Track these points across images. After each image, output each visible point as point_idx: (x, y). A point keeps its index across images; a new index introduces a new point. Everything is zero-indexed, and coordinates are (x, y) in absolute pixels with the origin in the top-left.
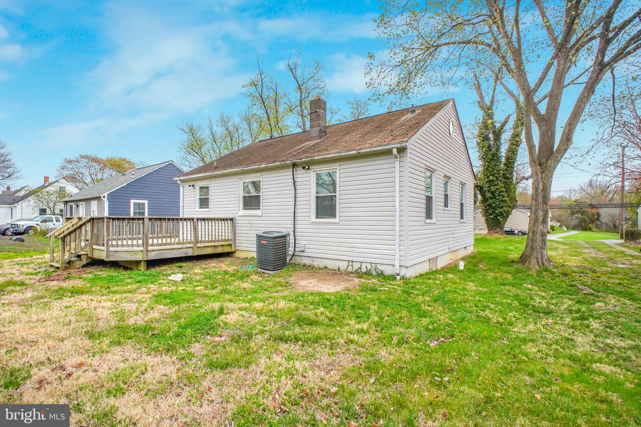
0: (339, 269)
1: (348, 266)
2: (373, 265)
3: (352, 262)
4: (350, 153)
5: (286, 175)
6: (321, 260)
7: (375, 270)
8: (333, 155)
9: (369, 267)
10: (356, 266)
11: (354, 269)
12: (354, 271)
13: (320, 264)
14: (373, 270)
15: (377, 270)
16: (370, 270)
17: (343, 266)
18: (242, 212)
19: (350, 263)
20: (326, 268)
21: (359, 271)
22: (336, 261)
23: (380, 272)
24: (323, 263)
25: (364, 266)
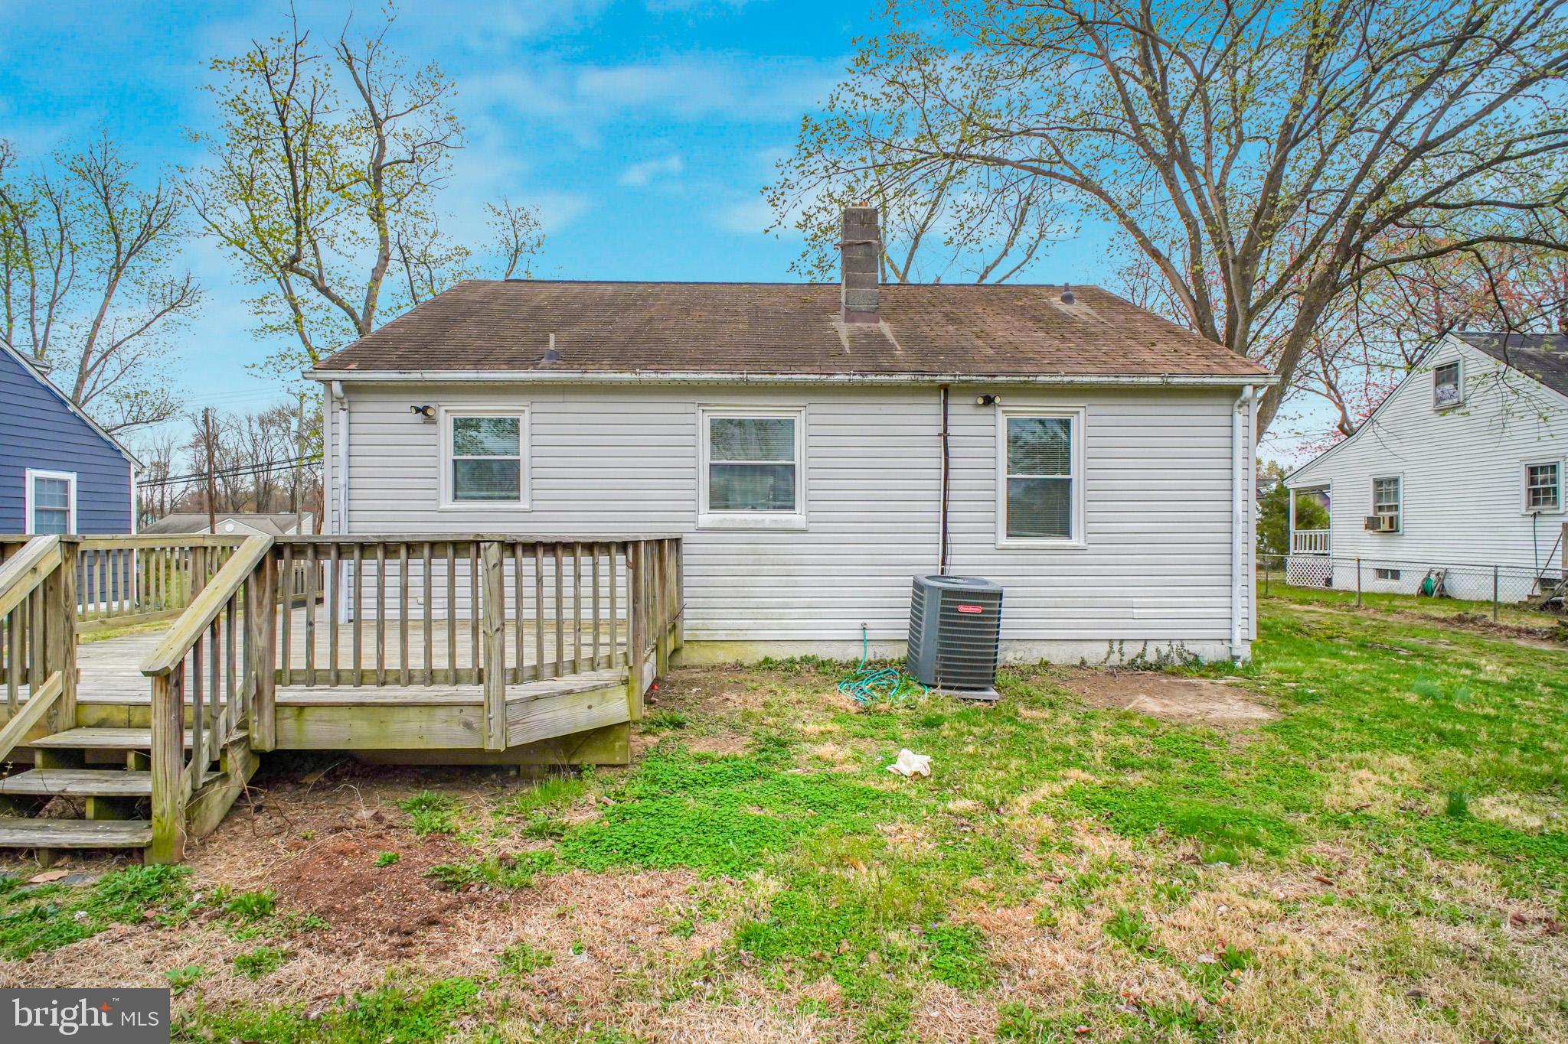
0: (1083, 663)
1: (1110, 652)
2: (1174, 644)
3: (1122, 641)
4: (1142, 380)
5: (924, 415)
6: (1029, 645)
7: (1180, 655)
8: (1094, 379)
9: (1165, 649)
10: (1132, 651)
11: (1126, 659)
12: (1125, 663)
13: (1026, 657)
14: (1174, 655)
15: (1185, 654)
16: (1168, 656)
17: (1095, 653)
18: (708, 518)
19: (1116, 647)
20: (1045, 664)
21: (1139, 660)
22: (1074, 645)
23: (1191, 658)
24: (1035, 653)
25: (1151, 648)
